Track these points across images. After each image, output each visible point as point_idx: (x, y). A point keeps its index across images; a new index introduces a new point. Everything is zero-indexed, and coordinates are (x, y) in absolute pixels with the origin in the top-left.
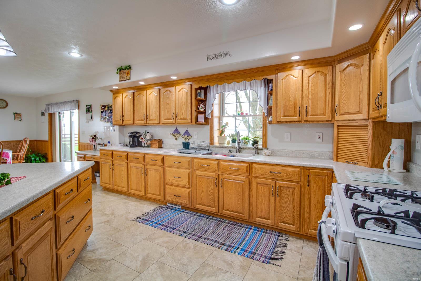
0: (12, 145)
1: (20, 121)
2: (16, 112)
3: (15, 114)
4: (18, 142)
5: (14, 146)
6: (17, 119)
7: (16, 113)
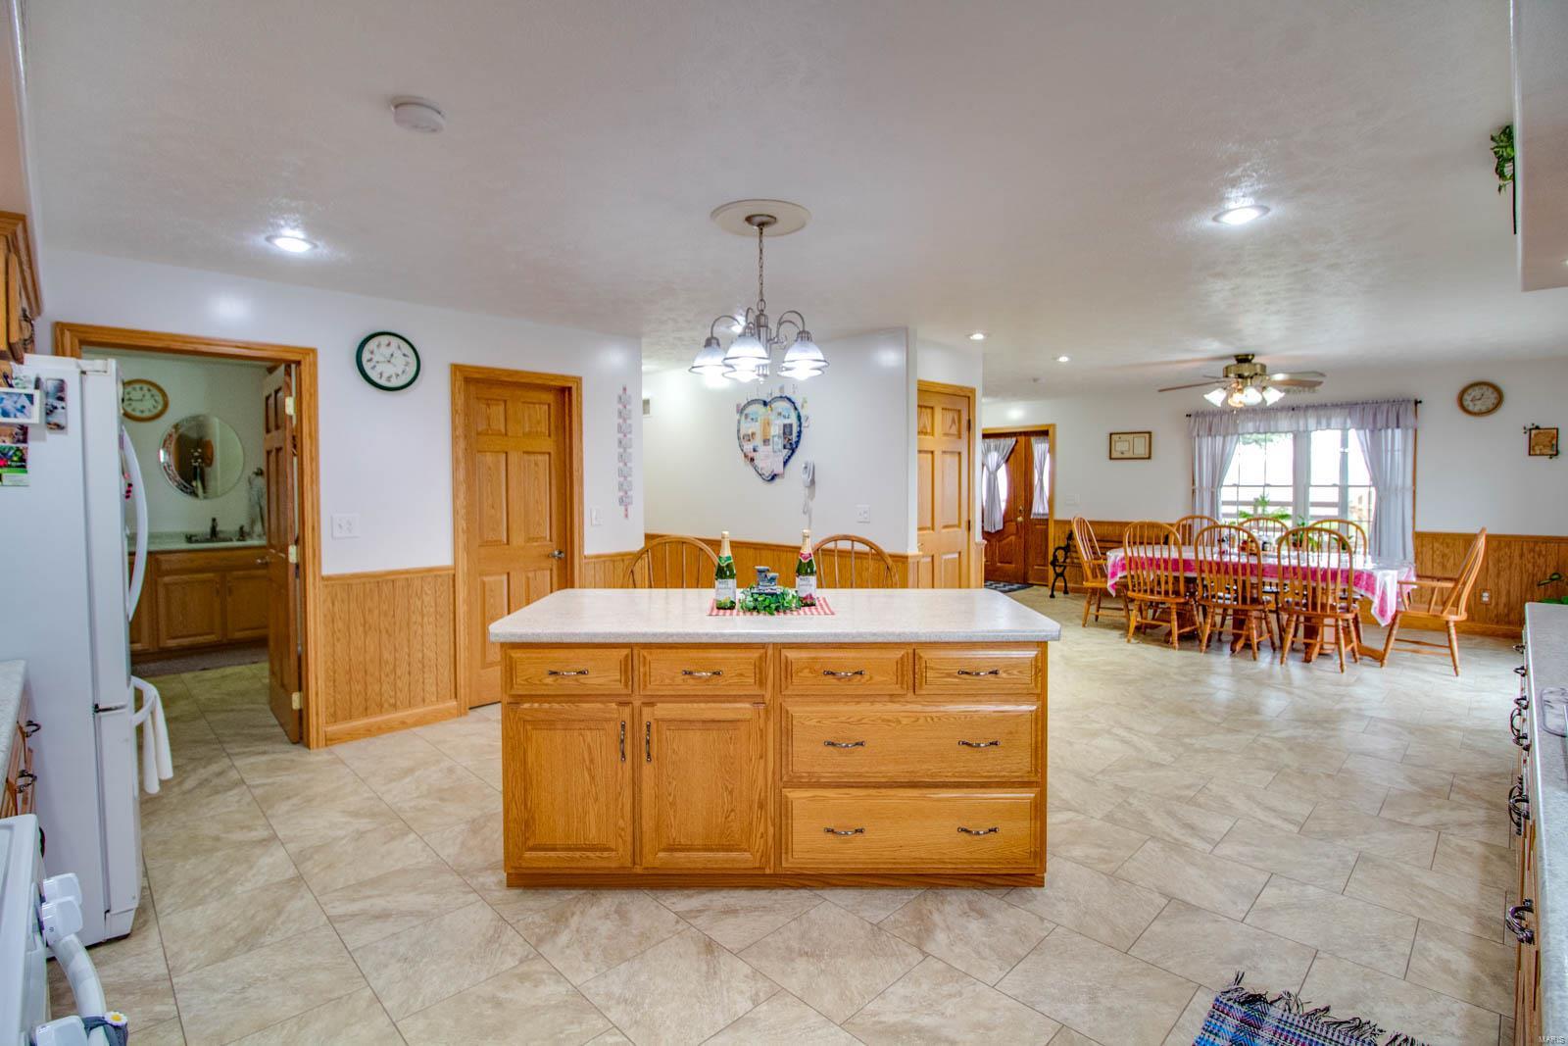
0: (1517, 553)
1: (1551, 456)
2: (1536, 424)
3: (1530, 430)
4: (1540, 544)
5: (1522, 556)
6: (1538, 452)
7: (1537, 428)
